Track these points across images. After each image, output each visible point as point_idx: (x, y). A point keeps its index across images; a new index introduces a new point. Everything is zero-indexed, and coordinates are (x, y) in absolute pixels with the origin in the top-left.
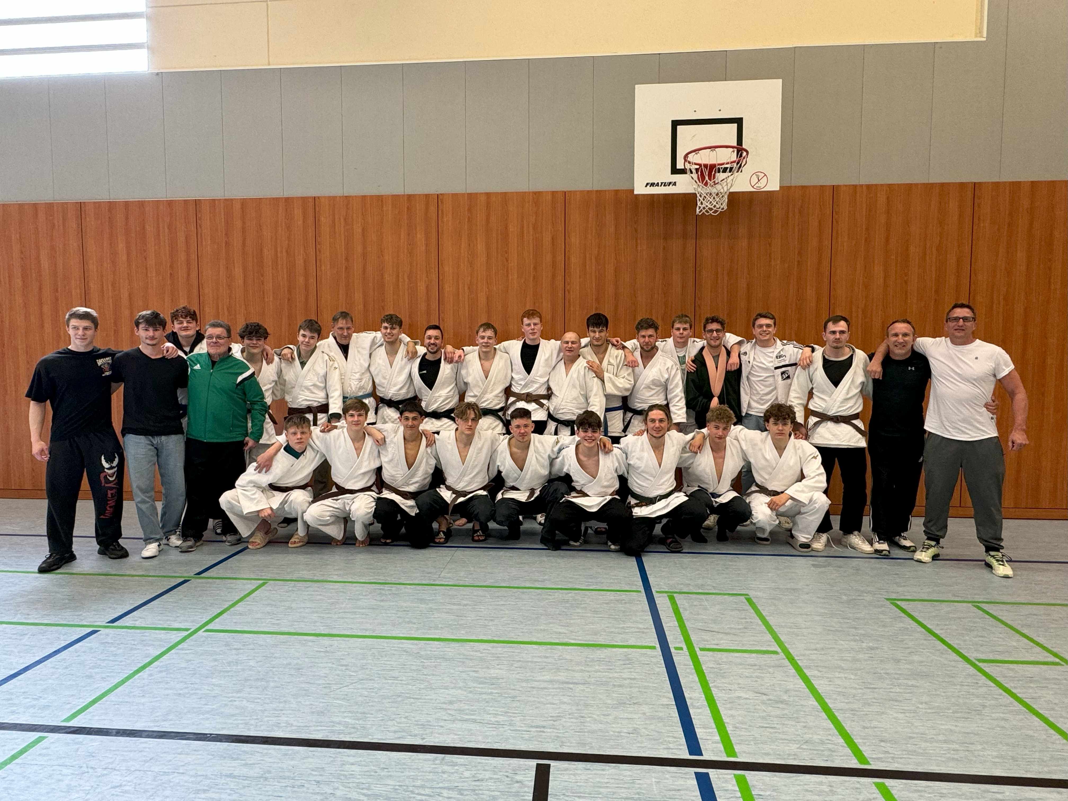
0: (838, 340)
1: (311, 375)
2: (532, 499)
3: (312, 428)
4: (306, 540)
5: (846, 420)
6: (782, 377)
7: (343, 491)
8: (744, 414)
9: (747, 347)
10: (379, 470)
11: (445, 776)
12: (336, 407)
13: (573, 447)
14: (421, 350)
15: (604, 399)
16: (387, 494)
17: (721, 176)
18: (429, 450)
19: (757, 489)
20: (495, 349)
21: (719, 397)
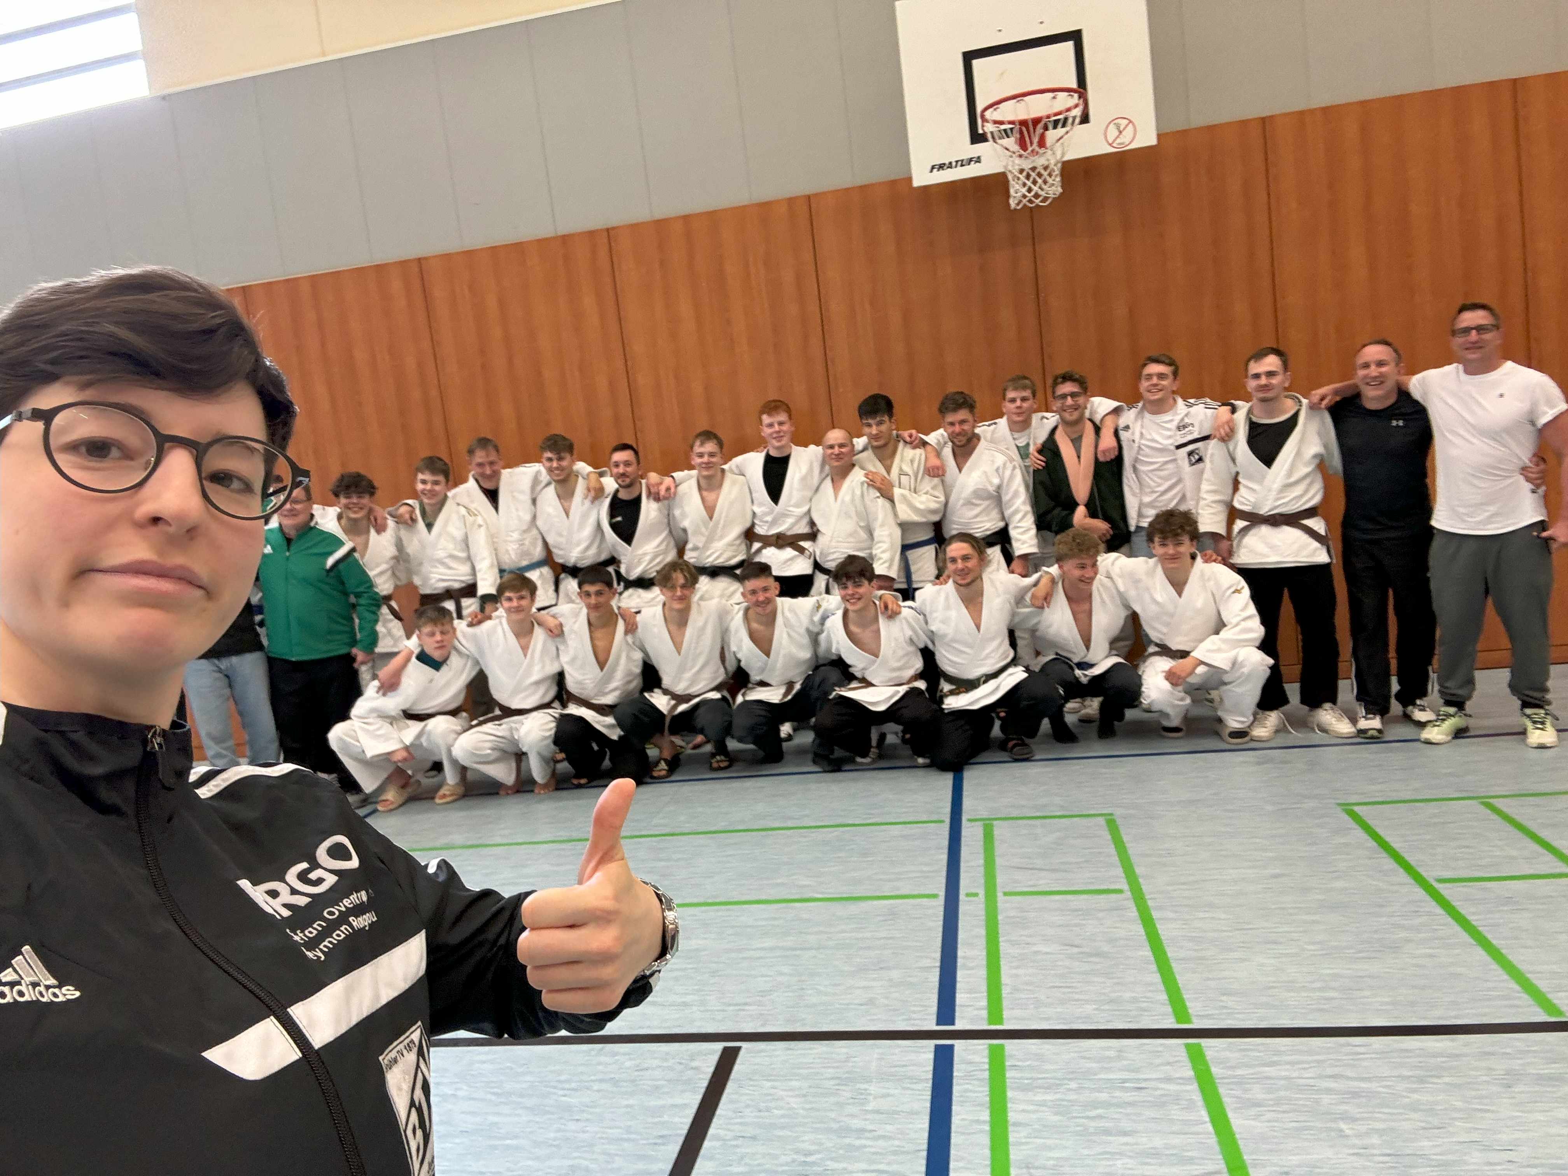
0: (1265, 388)
1: (443, 543)
2: (789, 697)
3: (456, 622)
4: (461, 790)
5: (1292, 520)
6: (1190, 461)
7: (509, 712)
8: (1132, 529)
9: (1129, 417)
10: (560, 678)
12: (486, 586)
14: (610, 484)
15: (898, 532)
16: (574, 710)
18: (630, 638)
19: (1157, 649)
20: (723, 471)
21: (1087, 506)
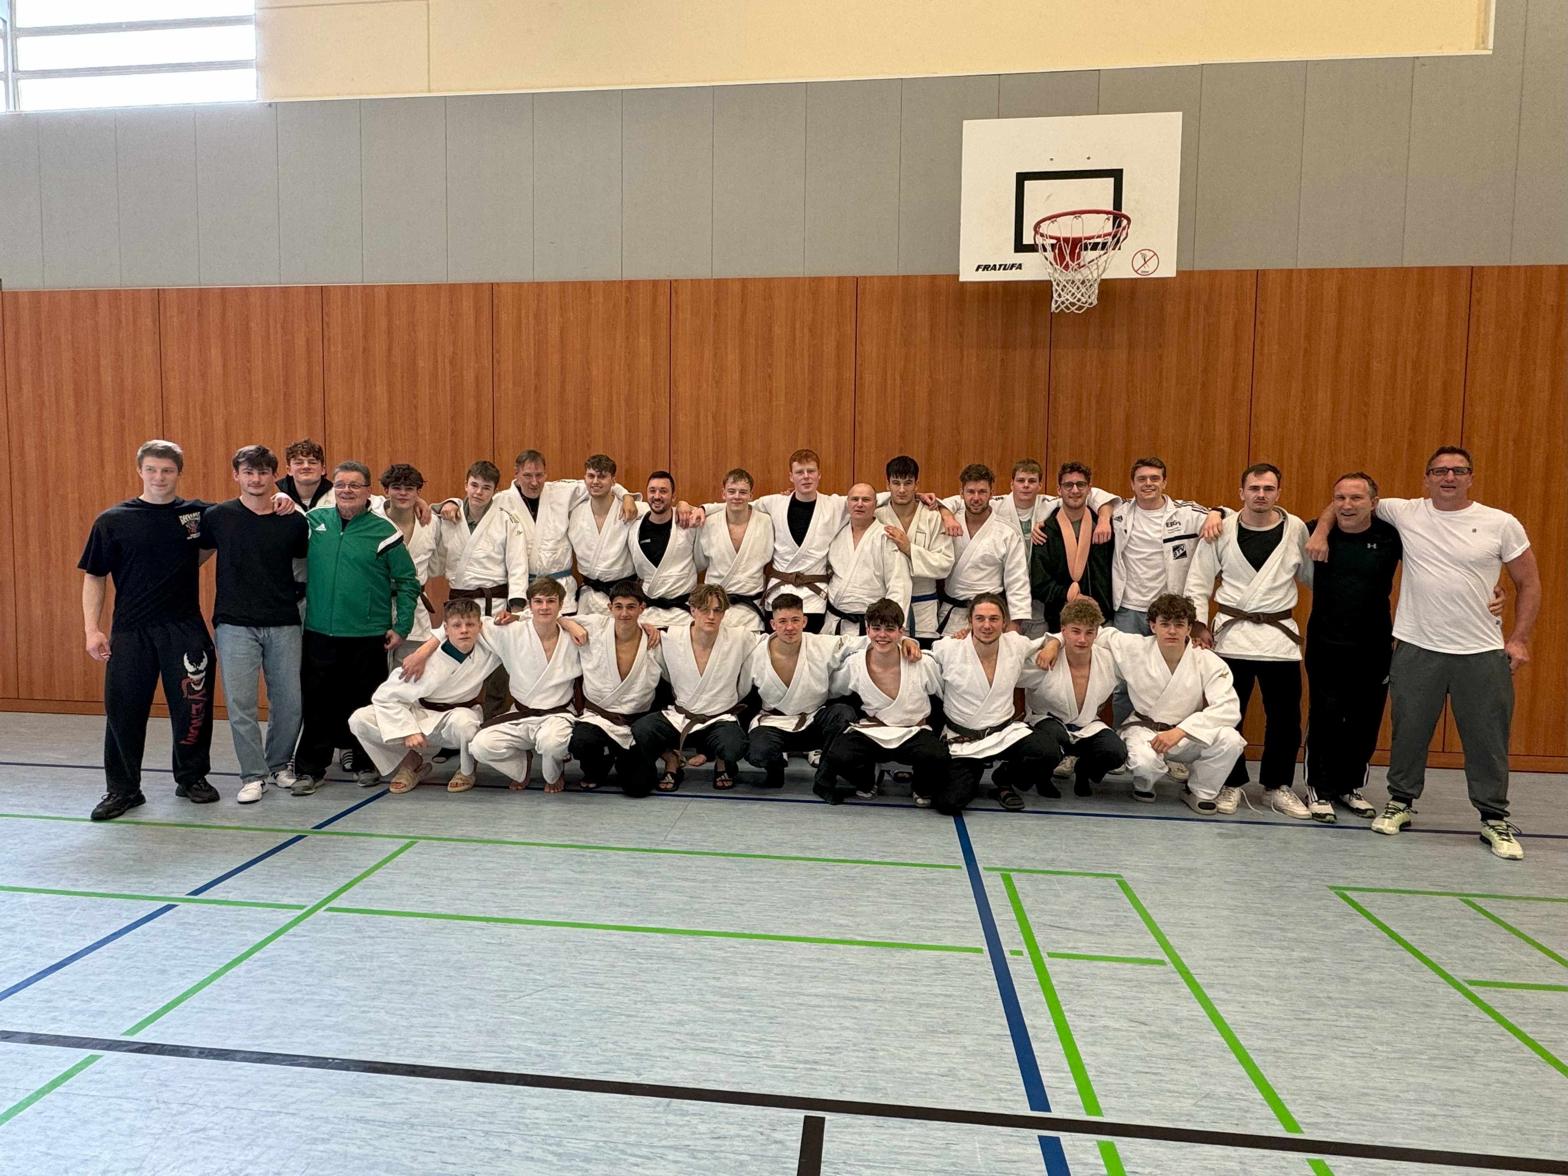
0: (1261, 501)
1: (483, 544)
2: (803, 728)
3: (483, 618)
4: (473, 781)
5: (1273, 619)
6: (1175, 555)
7: (525, 712)
8: (1116, 609)
9: (1122, 509)
10: (578, 682)
11: (670, 1130)
12: (517, 590)
13: (863, 653)
14: (643, 508)
15: (910, 584)
16: (589, 717)
17: (1089, 255)
18: (651, 653)
19: (1137, 719)
20: (750, 507)
21: (1080, 583)
